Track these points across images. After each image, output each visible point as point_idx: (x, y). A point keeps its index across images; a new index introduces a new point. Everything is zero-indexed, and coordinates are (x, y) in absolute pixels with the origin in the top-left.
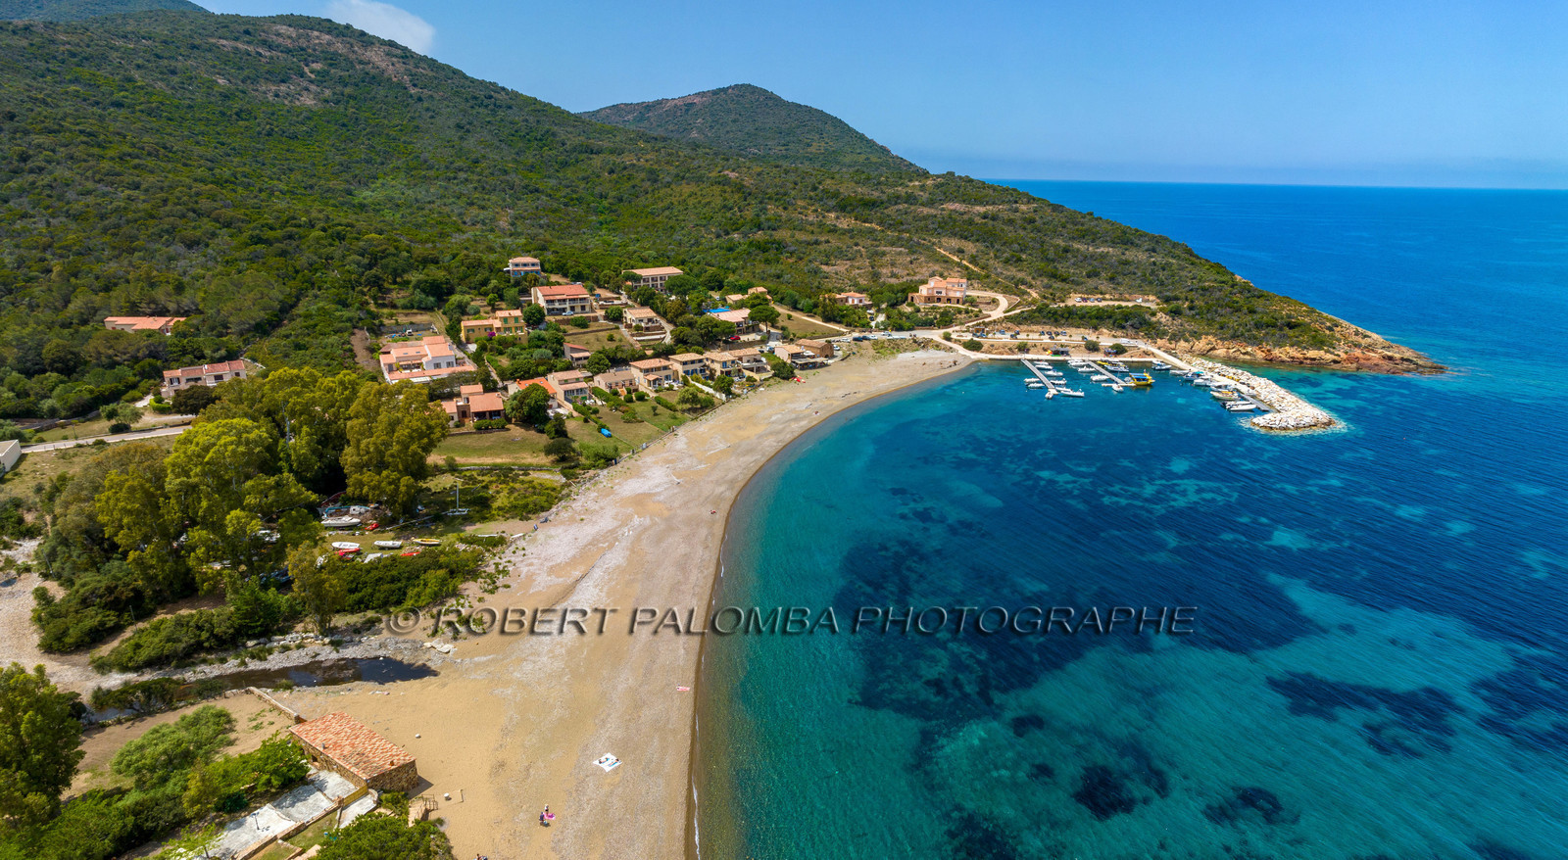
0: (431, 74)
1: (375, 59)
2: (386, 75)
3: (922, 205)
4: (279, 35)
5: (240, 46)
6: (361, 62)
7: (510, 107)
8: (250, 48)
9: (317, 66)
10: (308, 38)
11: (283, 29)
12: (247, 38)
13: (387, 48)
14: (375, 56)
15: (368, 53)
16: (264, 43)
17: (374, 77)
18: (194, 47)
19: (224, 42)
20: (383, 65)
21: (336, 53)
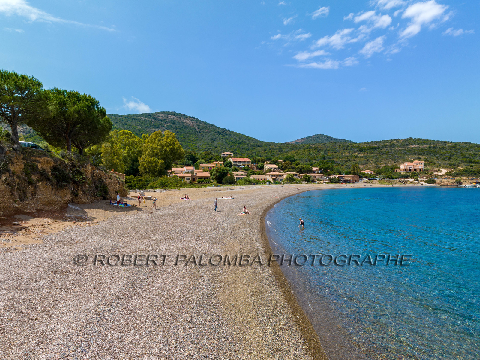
0: (205, 125)
1: (187, 122)
2: (190, 126)
3: (398, 147)
4: (159, 116)
5: (147, 119)
6: (182, 123)
7: (230, 135)
8: (150, 120)
9: (168, 124)
10: (167, 117)
11: (160, 115)
12: (150, 117)
13: (191, 119)
14: (187, 121)
15: (185, 120)
16: (154, 118)
17: (186, 126)
18: (133, 119)
19: (142, 118)
20: (189, 123)
21: (175, 121)
